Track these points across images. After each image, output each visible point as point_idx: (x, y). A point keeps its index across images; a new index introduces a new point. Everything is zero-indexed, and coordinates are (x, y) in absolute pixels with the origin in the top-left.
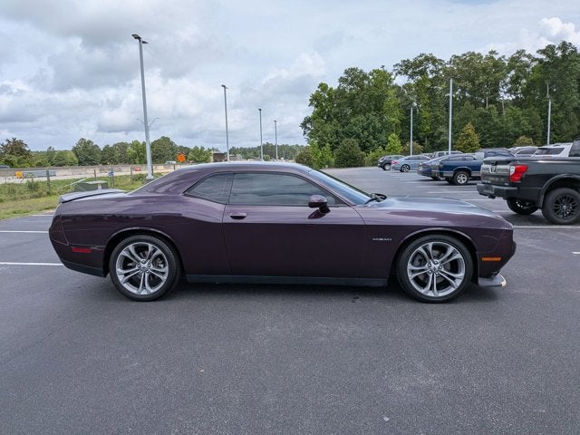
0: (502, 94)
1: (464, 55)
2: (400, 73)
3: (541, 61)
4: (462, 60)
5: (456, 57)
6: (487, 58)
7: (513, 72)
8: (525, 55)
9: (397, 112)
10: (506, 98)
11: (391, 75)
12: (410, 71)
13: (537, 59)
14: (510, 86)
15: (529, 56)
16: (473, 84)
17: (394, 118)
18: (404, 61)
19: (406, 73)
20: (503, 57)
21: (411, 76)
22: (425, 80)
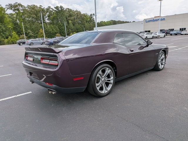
0: (46, 20)
1: (32, 5)
2: (9, 9)
3: (55, 11)
4: (31, 7)
5: (29, 6)
6: (39, 8)
7: (48, 13)
8: (51, 8)
9: (11, 24)
10: (47, 22)
11: (4, 9)
12: (13, 9)
13: (54, 10)
14: (48, 18)
15: (52, 9)
16: (37, 16)
17: (10, 26)
18: (10, 4)
19: (11, 9)
20: (44, 8)
21: (14, 10)
22: (20, 12)
